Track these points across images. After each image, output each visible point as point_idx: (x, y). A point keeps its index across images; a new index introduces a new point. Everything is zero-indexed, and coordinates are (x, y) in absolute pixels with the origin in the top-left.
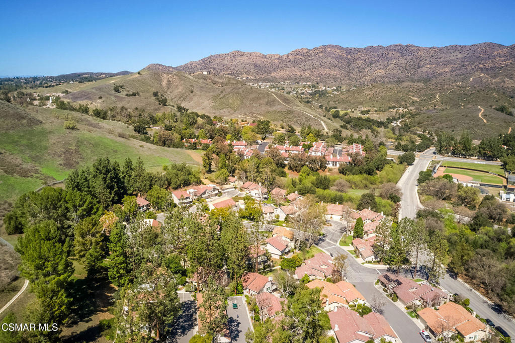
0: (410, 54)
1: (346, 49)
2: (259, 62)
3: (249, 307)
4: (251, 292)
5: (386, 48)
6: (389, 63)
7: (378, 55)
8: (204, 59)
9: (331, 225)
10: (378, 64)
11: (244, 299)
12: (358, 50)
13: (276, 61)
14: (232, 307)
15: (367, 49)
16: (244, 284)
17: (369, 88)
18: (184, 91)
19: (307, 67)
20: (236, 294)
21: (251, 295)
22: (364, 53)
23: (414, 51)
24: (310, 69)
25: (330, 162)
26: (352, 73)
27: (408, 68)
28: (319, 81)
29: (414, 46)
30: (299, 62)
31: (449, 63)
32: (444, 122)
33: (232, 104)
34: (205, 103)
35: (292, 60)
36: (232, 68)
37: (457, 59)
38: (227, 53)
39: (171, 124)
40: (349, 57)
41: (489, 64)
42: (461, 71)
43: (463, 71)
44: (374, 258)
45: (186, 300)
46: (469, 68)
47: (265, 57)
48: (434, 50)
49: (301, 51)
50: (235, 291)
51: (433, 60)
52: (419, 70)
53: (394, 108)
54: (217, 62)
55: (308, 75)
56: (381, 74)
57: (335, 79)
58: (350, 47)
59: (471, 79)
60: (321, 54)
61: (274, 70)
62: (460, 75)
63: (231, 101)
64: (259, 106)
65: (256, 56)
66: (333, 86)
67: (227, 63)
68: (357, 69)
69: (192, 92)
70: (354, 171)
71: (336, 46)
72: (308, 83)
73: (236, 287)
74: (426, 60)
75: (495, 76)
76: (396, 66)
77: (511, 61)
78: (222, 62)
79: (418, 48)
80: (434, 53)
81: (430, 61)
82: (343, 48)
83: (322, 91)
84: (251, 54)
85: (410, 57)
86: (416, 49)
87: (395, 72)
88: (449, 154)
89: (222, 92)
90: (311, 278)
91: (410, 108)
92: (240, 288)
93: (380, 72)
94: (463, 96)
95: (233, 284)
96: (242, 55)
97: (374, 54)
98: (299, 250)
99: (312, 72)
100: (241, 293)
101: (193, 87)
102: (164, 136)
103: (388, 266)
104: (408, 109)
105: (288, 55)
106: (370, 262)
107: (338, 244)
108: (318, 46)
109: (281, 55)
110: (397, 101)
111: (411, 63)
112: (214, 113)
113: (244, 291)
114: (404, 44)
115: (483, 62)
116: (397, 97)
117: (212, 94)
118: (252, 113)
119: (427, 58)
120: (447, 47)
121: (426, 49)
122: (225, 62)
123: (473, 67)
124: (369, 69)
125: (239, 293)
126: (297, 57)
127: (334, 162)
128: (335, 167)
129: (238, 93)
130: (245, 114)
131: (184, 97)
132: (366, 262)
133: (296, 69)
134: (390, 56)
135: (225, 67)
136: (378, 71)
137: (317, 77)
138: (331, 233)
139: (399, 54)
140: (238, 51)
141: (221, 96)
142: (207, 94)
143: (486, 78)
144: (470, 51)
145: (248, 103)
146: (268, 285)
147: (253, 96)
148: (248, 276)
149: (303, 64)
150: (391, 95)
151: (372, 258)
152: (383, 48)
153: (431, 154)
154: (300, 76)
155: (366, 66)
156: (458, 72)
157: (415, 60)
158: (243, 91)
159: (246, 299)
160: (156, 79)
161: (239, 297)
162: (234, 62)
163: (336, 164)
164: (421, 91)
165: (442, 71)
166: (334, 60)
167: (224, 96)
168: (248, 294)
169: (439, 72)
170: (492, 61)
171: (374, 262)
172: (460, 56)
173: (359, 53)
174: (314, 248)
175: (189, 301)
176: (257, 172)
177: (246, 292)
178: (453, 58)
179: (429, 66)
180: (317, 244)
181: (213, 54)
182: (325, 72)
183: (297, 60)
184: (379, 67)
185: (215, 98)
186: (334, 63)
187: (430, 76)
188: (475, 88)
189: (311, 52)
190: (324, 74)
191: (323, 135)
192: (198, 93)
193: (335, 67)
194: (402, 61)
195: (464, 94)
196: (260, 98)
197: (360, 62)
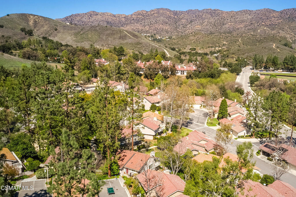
0: (217, 16)
1: (173, 12)
2: (110, 20)
3: (131, 191)
4: (130, 171)
5: (201, 12)
6: (204, 22)
7: (196, 16)
8: (67, 17)
9: (194, 112)
10: (196, 22)
11: (121, 182)
12: (182, 12)
13: (123, 19)
14: (107, 192)
15: (188, 12)
16: (120, 163)
17: (193, 35)
18: (49, 29)
19: (146, 24)
20: (111, 176)
21: (130, 176)
22: (186, 15)
23: (219, 13)
24: (149, 25)
25: (179, 71)
26: (179, 28)
27: (216, 25)
28: (155, 33)
29: (220, 10)
30: (140, 20)
31: (243, 21)
32: (250, 52)
33: (91, 38)
34: (68, 38)
35: (135, 19)
36: (89, 24)
37: (248, 19)
38: (85, 13)
39: (36, 48)
40: (176, 17)
41: (268, 23)
42: (251, 27)
43: (252, 26)
44: (246, 133)
45: (38, 190)
46: (256, 25)
47: (115, 16)
48: (233, 13)
49: (141, 12)
50: (109, 171)
51: (232, 20)
52: (224, 26)
53: (212, 47)
54: (77, 19)
55: (147, 29)
56: (199, 28)
57: (167, 32)
58: (176, 10)
59: (259, 31)
60: (156, 15)
61: (122, 26)
62: (251, 29)
63: (90, 36)
64: (114, 39)
65: (108, 15)
66: (166, 37)
67: (86, 20)
68: (182, 26)
69: (56, 30)
70: (200, 76)
71: (166, 9)
72: (148, 34)
73: (110, 167)
74: (228, 20)
75: (273, 29)
76: (209, 23)
77: (281, 20)
78: (81, 20)
79: (222, 12)
80: (233, 15)
81: (231, 20)
82: (171, 10)
83: (159, 39)
84: (103, 14)
85: (217, 18)
86: (220, 12)
87: (208, 27)
88: (262, 69)
89: (82, 30)
90: (195, 153)
91: (223, 48)
92: (115, 167)
93: (198, 27)
94: (255, 41)
95: (105, 165)
96: (97, 15)
97: (193, 15)
98: (171, 131)
99: (150, 27)
100: (116, 175)
101: (57, 26)
102: (28, 53)
103: (259, 139)
104: (222, 48)
105: (132, 15)
106: (242, 137)
107: (206, 125)
108: (153, 9)
109: (127, 15)
110: (213, 43)
111: (218, 22)
112: (76, 45)
113: (120, 172)
114: (213, 9)
115: (264, 21)
116: (213, 41)
117: (73, 31)
118: (108, 45)
119: (229, 18)
120: (241, 11)
121: (227, 12)
122: (84, 19)
123: (259, 24)
124: (190, 25)
125: (114, 175)
126: (139, 16)
127: (181, 71)
128: (183, 75)
129: (96, 30)
130: (102, 45)
131: (49, 33)
132: (239, 137)
133: (138, 25)
134: (204, 16)
135: (84, 23)
136: (197, 26)
137: (154, 30)
138: (196, 117)
139: (209, 16)
140: (94, 11)
141: (81, 33)
142: (69, 32)
143: (268, 30)
144: (255, 14)
145: (104, 38)
146: (151, 162)
147: (108, 32)
148: (123, 154)
149: (143, 21)
150: (209, 40)
151: (244, 133)
152: (199, 11)
153: (249, 69)
154: (141, 30)
155: (188, 24)
156: (249, 27)
157: (221, 19)
158: (100, 29)
159: (124, 181)
160: (23, 19)
161: (114, 179)
162: (91, 19)
163: (183, 73)
164: (227, 38)
165: (239, 26)
166: (165, 19)
167: (84, 33)
168: (126, 175)
169: (237, 28)
170: (270, 20)
171: (246, 136)
172: (250, 17)
173: (182, 15)
174: (185, 129)
175: (42, 191)
176: (118, 73)
177: (122, 173)
178: (245, 18)
179: (230, 24)
180: (187, 126)
181: (74, 14)
182: (160, 27)
183: (138, 18)
184: (197, 24)
185: (76, 34)
186: (165, 21)
187: (231, 30)
188: (262, 36)
189: (148, 13)
190: (159, 28)
191: (167, 57)
192: (62, 30)
193: (166, 23)
194: (212, 20)
195: (256, 40)
196: (114, 34)
197: (183, 21)
